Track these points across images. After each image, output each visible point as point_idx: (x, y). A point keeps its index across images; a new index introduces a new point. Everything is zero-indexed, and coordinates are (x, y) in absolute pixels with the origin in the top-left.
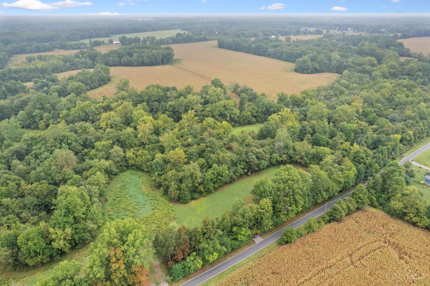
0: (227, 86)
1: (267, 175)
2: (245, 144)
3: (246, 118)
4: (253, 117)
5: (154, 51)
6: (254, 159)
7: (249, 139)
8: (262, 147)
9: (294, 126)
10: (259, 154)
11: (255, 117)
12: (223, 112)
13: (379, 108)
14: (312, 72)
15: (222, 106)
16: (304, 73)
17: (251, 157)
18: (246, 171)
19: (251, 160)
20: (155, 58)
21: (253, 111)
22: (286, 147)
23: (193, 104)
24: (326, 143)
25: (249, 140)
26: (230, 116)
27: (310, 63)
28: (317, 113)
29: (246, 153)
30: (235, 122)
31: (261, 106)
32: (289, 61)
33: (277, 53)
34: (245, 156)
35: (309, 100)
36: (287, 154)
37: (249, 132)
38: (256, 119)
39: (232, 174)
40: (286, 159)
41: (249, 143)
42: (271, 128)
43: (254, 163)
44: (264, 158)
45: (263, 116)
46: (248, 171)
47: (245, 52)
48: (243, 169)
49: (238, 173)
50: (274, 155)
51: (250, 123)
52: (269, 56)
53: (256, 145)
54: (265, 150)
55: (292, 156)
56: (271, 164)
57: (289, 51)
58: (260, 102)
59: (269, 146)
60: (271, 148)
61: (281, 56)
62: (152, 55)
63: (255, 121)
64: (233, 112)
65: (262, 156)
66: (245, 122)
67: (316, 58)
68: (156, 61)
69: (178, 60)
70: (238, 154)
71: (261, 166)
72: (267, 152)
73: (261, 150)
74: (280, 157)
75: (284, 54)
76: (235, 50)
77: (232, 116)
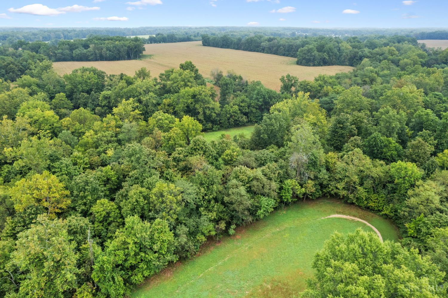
0: (207, 78)
1: (274, 230)
2: (224, 160)
3: (231, 116)
4: (242, 115)
5: (117, 43)
6: (241, 196)
7: (232, 147)
8: (261, 165)
9: (319, 124)
10: (255, 183)
11: (246, 114)
12: (191, 106)
13: (439, 99)
14: (319, 65)
15: (189, 95)
16: (310, 66)
17: (234, 190)
18: (223, 225)
19: (234, 198)
20: (118, 50)
21: (243, 105)
22: (313, 164)
23: (140, 94)
24: (396, 153)
25: (234, 150)
26: (204, 113)
27: (316, 53)
28: (351, 102)
29: (225, 180)
30: (214, 122)
31: (255, 96)
32: (287, 56)
33: (273, 47)
34: (221, 188)
35: (329, 87)
36: (316, 178)
37: (235, 137)
38: (248, 117)
39: (183, 239)
40: (313, 190)
41: (232, 156)
42: (276, 127)
43: (241, 207)
44: (266, 191)
45: (259, 113)
46: (229, 224)
47: (234, 48)
48: (217, 221)
49: (203, 234)
50: (288, 182)
51: (237, 124)
52: (263, 50)
53: (248, 160)
54: (267, 171)
55: (325, 183)
56: (282, 202)
57: (287, 44)
58: (254, 90)
59: (276, 161)
60: (281, 167)
61: (277, 50)
62: (114, 47)
63: (245, 120)
64: (208, 105)
65: (261, 186)
66: (229, 122)
67: (324, 48)
68: (119, 54)
69: (150, 56)
70: (202, 184)
71: (259, 212)
72: (272, 175)
73: (258, 172)
74: (302, 186)
75: (281, 47)
76: (222, 47)
77: (208, 112)
